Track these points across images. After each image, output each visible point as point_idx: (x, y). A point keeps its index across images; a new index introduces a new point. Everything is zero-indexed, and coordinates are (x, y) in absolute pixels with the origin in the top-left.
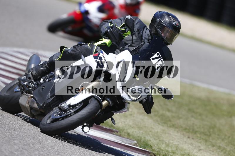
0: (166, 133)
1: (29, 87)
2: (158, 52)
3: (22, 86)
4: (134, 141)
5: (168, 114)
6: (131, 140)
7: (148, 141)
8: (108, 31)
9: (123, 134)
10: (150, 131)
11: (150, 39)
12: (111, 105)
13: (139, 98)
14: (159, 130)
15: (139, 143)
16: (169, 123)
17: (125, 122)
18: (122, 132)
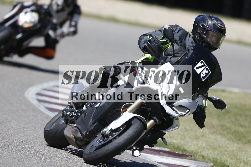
0: (242, 151)
1: (72, 116)
2: (202, 60)
3: (65, 116)
4: (210, 163)
5: (242, 130)
6: (207, 163)
7: (225, 161)
8: (146, 44)
9: (198, 157)
10: (226, 151)
11: (194, 46)
12: (159, 124)
13: (187, 111)
14: (234, 148)
15: (216, 165)
16: (244, 139)
17: (197, 145)
18: (196, 155)
